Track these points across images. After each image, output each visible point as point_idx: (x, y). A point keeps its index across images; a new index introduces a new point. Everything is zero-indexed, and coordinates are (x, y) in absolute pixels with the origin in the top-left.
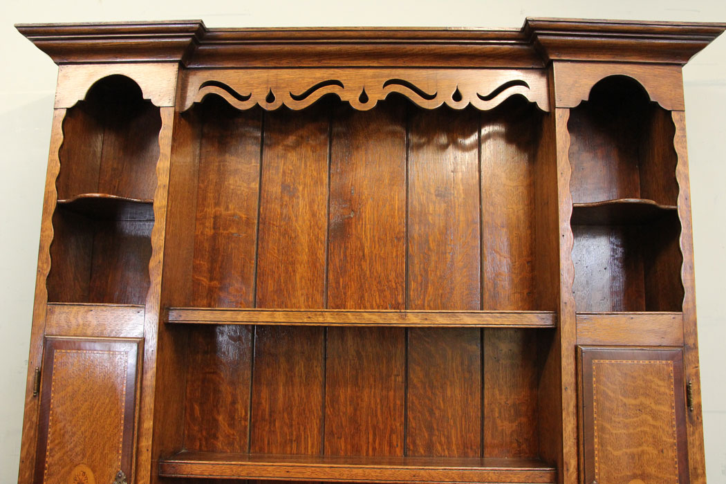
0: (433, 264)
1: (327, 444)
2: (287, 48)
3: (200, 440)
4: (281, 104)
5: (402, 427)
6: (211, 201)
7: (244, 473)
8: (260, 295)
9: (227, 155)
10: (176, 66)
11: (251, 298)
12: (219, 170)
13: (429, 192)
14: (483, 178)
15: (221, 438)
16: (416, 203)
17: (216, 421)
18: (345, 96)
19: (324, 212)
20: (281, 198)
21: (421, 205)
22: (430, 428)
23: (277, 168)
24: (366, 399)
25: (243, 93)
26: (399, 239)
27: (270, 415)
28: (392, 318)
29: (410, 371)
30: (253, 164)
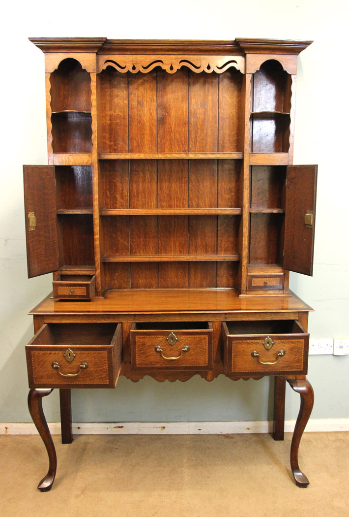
0: (199, 134)
1: (159, 204)
2: (140, 47)
3: (110, 205)
4: (138, 70)
5: (187, 198)
6: (108, 109)
7: (131, 213)
8: (130, 147)
9: (113, 89)
10: (95, 55)
11: (127, 149)
12: (110, 95)
13: (197, 104)
14: (220, 98)
15: (118, 204)
16: (192, 109)
17: (115, 197)
18: (164, 67)
19: (155, 113)
20: (137, 107)
21: (194, 110)
22: (198, 197)
23: (135, 94)
24: (173, 187)
25: (123, 66)
26: (185, 124)
27: (137, 194)
28: (183, 156)
29: (190, 176)
30: (125, 92)
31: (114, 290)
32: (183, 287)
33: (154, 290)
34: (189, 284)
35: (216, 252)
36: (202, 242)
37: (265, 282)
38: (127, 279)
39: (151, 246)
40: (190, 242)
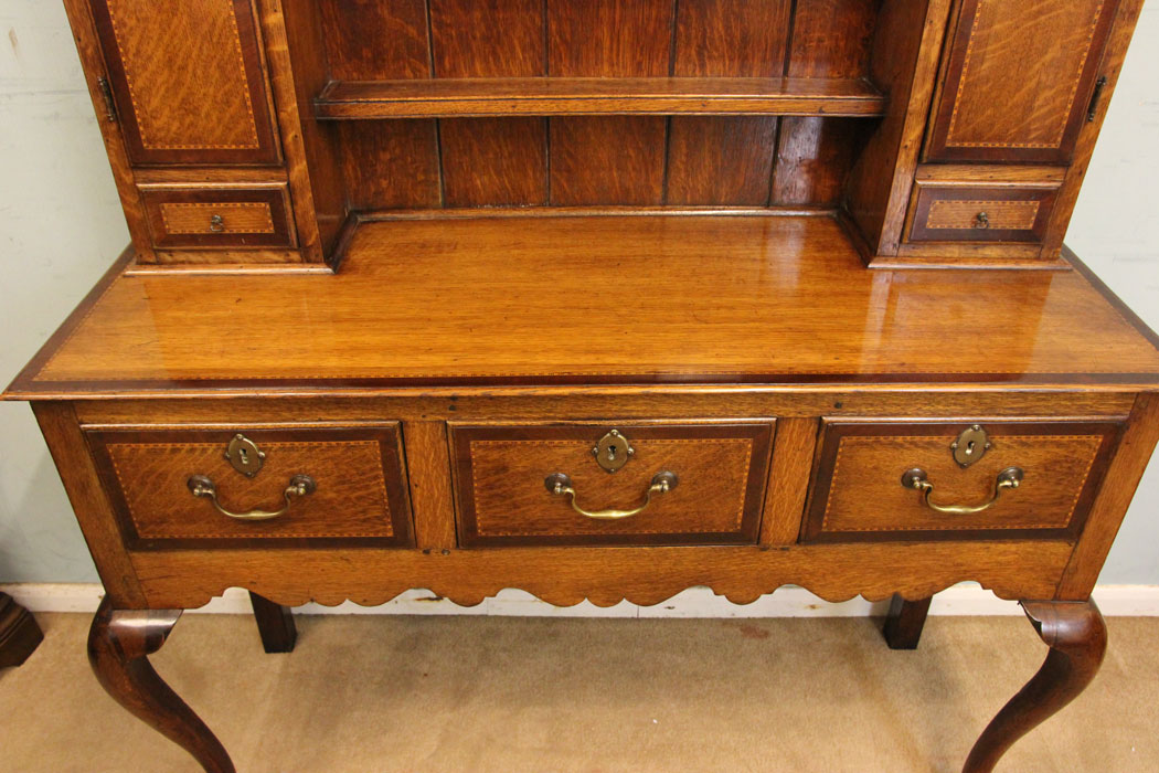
31: (380, 216)
32: (641, 204)
33: (531, 213)
34: (666, 192)
35: (781, 70)
36: (727, 28)
37: (978, 217)
38: (426, 172)
39: (516, 42)
40: (681, 28)
